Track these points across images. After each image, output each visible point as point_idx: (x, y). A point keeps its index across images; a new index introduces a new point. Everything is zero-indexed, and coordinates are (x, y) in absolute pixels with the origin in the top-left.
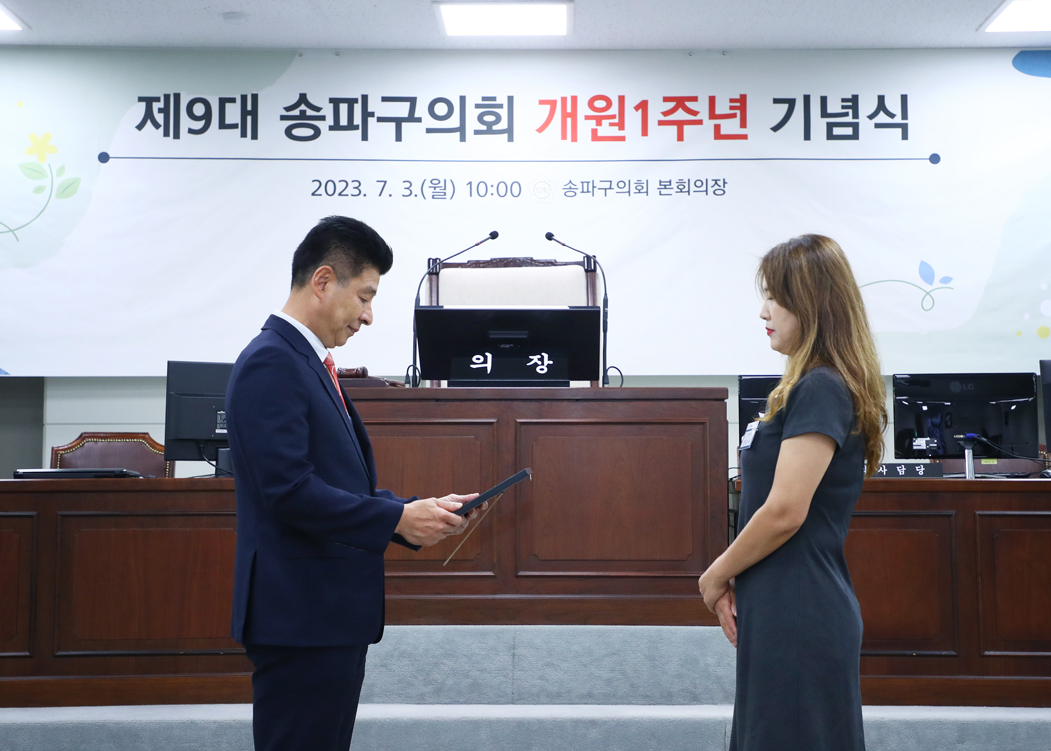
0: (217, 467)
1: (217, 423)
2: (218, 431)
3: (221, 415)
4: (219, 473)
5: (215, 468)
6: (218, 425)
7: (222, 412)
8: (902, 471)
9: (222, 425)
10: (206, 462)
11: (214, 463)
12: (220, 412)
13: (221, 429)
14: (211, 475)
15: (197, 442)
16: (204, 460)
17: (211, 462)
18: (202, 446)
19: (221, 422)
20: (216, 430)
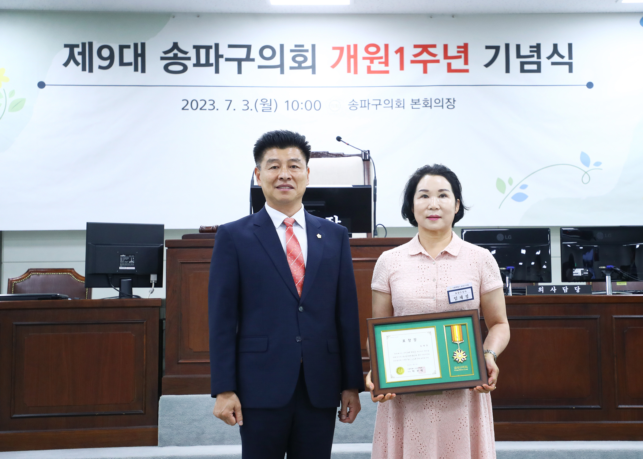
0: (120, 291)
1: (120, 263)
2: (121, 268)
3: (123, 257)
4: (122, 295)
5: (119, 292)
6: (121, 264)
7: (123, 255)
8: (565, 290)
9: (123, 264)
10: (113, 288)
11: (118, 289)
12: (122, 256)
13: (123, 266)
14: (116, 297)
15: (107, 275)
16: (112, 287)
17: (116, 288)
18: (111, 278)
19: (122, 262)
20: (120, 267)
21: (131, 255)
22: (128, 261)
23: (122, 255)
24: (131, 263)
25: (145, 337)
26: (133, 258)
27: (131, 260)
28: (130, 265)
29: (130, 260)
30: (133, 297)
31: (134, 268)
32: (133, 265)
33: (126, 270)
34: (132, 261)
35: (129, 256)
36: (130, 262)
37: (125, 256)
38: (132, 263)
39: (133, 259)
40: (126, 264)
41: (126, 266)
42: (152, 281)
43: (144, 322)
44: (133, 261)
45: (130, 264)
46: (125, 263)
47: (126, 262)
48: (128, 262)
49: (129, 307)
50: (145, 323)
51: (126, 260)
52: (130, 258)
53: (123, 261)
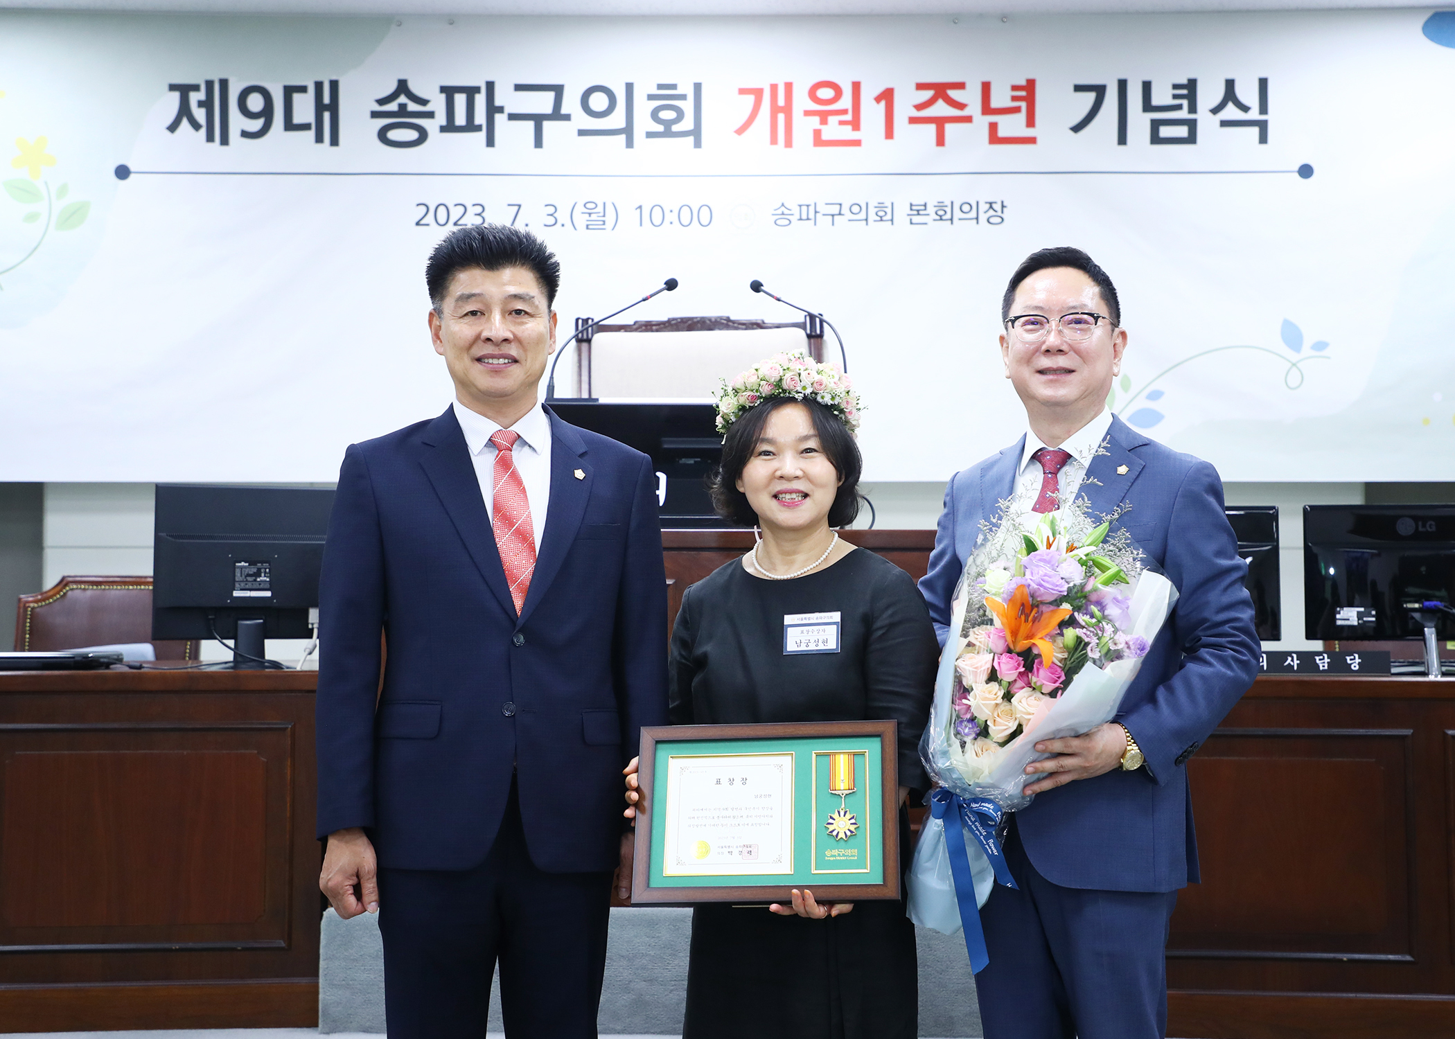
0: (236, 650)
1: (234, 580)
2: (236, 594)
3: (242, 568)
4: (239, 660)
5: (232, 653)
6: (237, 585)
7: (243, 564)
8: (1323, 663)
9: (243, 584)
10: (217, 641)
11: (231, 643)
12: (239, 564)
13: (242, 590)
14: (226, 663)
15: (203, 611)
16: (216, 638)
17: (225, 641)
18: (213, 617)
19: (241, 578)
20: (234, 592)
21: (262, 562)
22: (254, 578)
23: (240, 562)
24: (261, 581)
25: (289, 764)
26: (267, 570)
27: (263, 575)
28: (258, 587)
29: (258, 574)
30: (266, 664)
31: (268, 594)
32: (268, 586)
33: (250, 597)
34: (265, 576)
35: (256, 565)
36: (258, 580)
37: (247, 564)
38: (265, 581)
39: (265, 572)
40: (249, 585)
41: (251, 590)
42: (312, 624)
43: (287, 728)
44: (267, 577)
45: (260, 584)
46: (247, 581)
47: (249, 579)
48: (255, 580)
49: (253, 691)
50: (289, 729)
51: (249, 575)
52: (259, 570)
53: (241, 576)
